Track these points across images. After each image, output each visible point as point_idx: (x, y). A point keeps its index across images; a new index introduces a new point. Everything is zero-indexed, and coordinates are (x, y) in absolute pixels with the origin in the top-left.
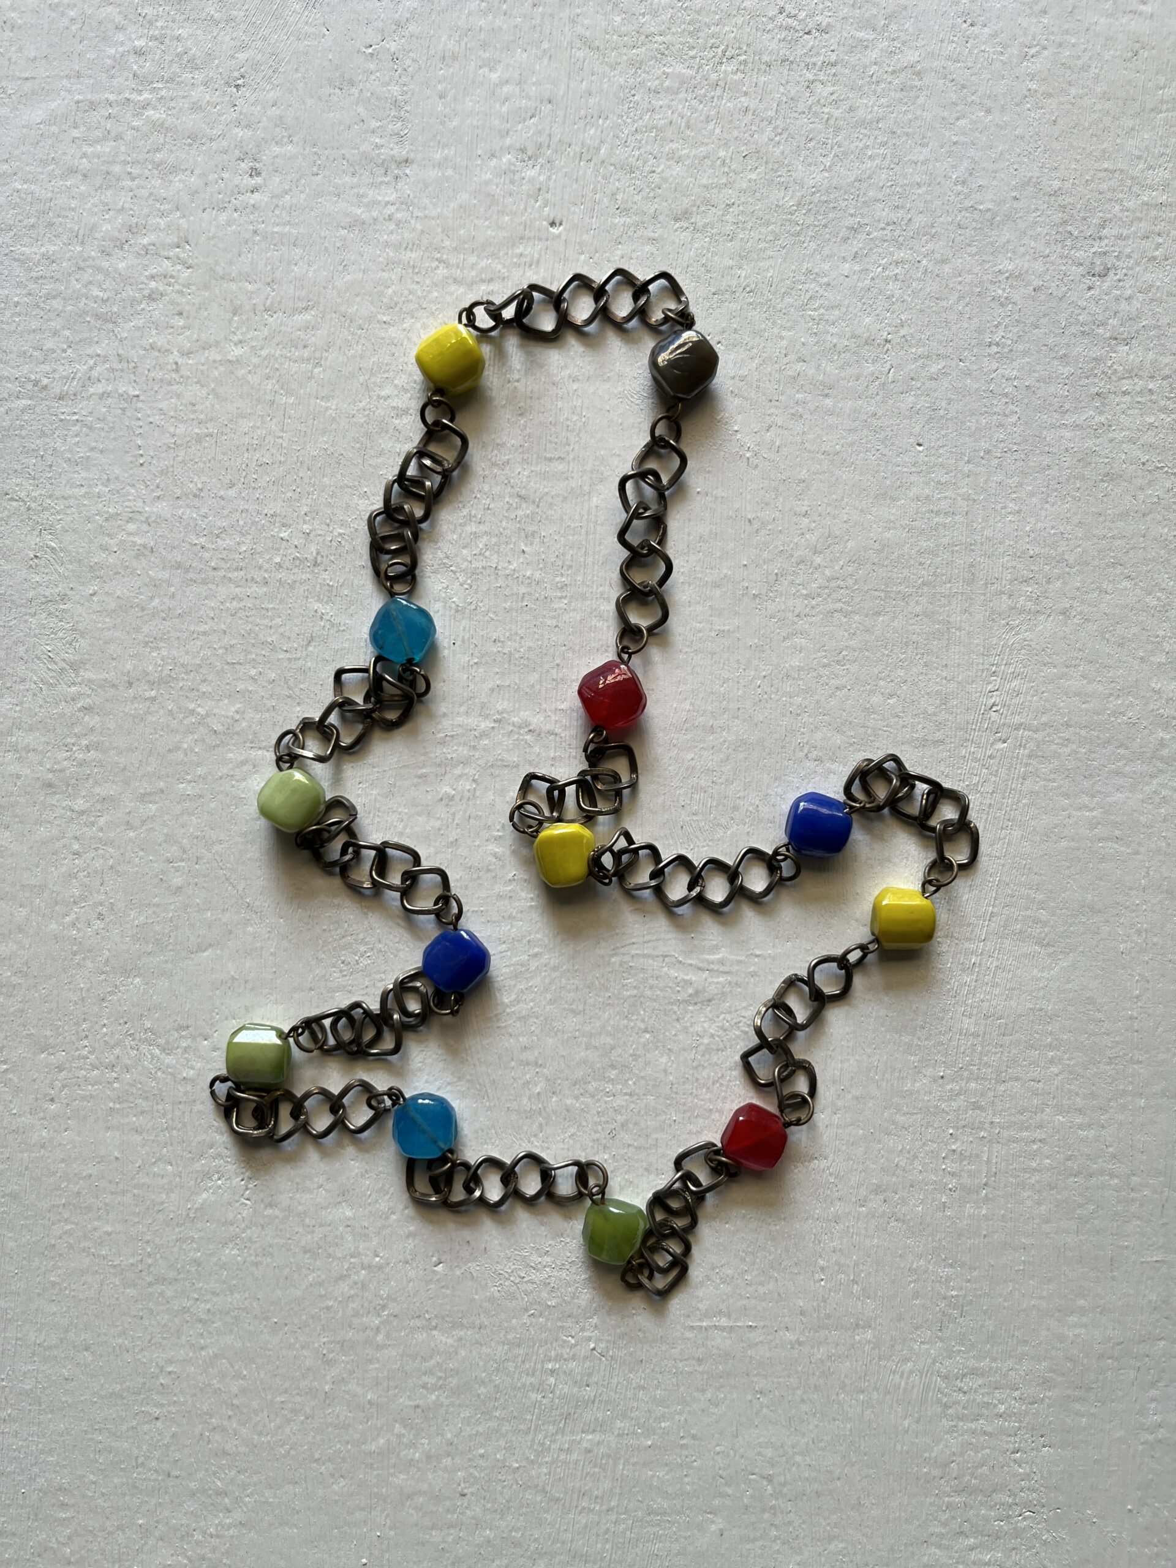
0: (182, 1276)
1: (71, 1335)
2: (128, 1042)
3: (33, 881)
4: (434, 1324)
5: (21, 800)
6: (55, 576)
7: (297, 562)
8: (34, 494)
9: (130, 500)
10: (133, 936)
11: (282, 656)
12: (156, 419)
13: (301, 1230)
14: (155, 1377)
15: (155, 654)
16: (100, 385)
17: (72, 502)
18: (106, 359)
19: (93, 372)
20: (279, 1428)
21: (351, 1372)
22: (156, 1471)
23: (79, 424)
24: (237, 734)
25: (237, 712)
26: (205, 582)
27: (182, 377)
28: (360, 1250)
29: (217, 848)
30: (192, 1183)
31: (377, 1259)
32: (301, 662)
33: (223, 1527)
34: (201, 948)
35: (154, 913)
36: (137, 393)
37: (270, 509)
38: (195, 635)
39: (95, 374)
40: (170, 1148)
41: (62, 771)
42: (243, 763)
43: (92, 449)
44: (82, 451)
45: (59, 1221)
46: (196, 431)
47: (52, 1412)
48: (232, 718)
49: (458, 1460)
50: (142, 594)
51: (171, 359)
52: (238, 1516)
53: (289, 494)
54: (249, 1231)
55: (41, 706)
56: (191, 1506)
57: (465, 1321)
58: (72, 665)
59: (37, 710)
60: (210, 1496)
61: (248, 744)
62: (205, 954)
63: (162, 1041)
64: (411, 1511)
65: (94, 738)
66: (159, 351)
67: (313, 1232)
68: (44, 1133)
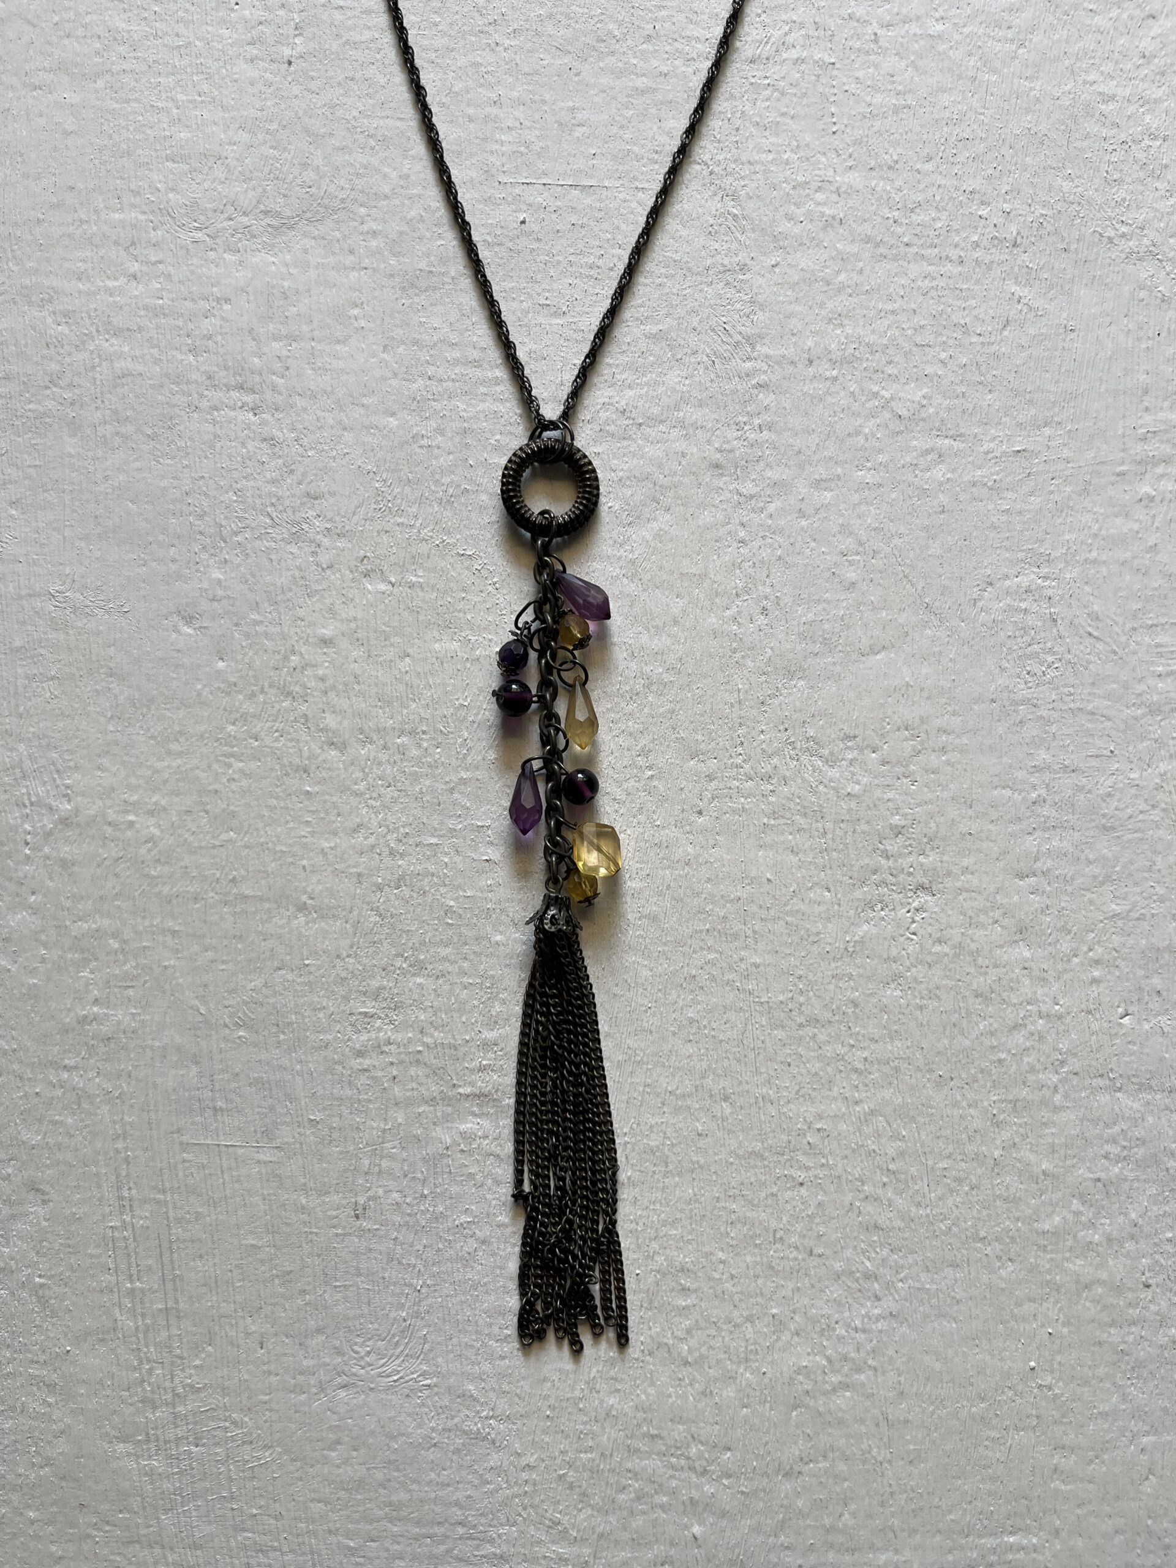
0: (837, 1017)
1: (709, 1082)
2: (788, 751)
3: (693, 570)
4: (1119, 1085)
5: (686, 480)
6: (735, 245)
7: (996, 242)
8: (717, 157)
9: (820, 169)
10: (799, 634)
11: (975, 339)
12: (852, 87)
13: (972, 970)
14: (801, 1134)
15: (838, 332)
16: (793, 50)
17: (758, 168)
18: (802, 26)
19: (788, 38)
20: (940, 1199)
21: (1025, 1137)
22: (796, 1248)
23: (770, 89)
24: (923, 420)
25: (924, 397)
26: (895, 258)
27: (880, 48)
28: (1038, 996)
29: (896, 541)
30: (852, 912)
31: (1057, 1007)
32: (995, 348)
33: (870, 1319)
34: (873, 651)
35: (824, 609)
36: (833, 60)
37: (970, 184)
38: (883, 314)
39: (790, 39)
40: (829, 872)
41: (731, 451)
42: (928, 452)
43: (784, 114)
44: (772, 116)
45: (701, 948)
46: (894, 101)
47: (680, 1174)
48: (919, 403)
49: (1143, 1245)
50: (826, 267)
51: (870, 30)
52: (888, 1304)
53: (990, 171)
54: (914, 970)
55: (712, 381)
56: (835, 1291)
57: (1153, 1083)
58: (748, 339)
59: (708, 384)
60: (857, 1280)
61: (934, 432)
62: (878, 657)
63: (826, 752)
64: (1088, 1304)
65: (767, 417)
66: (858, 21)
67: (986, 973)
68: (690, 849)
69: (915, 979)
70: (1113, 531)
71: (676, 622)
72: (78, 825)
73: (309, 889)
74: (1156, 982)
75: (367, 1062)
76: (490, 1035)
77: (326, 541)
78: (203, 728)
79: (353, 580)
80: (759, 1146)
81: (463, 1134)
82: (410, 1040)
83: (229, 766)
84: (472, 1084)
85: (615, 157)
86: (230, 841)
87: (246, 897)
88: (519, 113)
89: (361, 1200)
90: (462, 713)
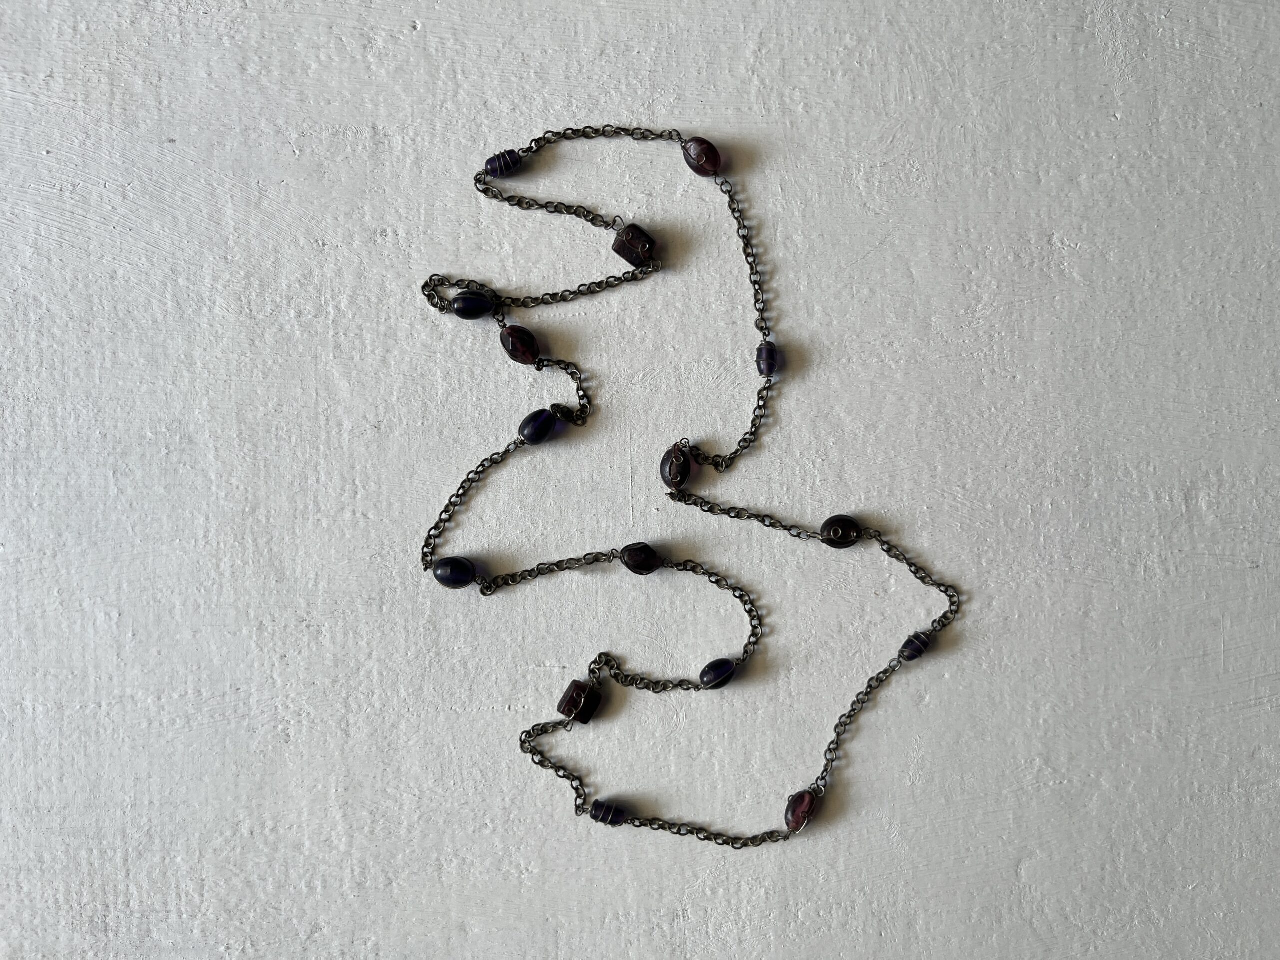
69: (1104, 243)
70: (827, 129)
71: (902, 398)
72: (1048, 753)
73: (1075, 611)
74: (1095, 98)
75: (1172, 568)
76: (1152, 497)
77: (867, 618)
78: (986, 683)
79: (890, 599)
80: (1204, 333)
81: (1209, 508)
82: (1158, 544)
83: (1007, 665)
84: (1180, 506)
85: (612, 454)
86: (1050, 661)
87: (1082, 648)
88: (587, 518)
89: (1249, 565)
90: (965, 526)
